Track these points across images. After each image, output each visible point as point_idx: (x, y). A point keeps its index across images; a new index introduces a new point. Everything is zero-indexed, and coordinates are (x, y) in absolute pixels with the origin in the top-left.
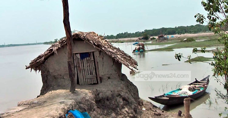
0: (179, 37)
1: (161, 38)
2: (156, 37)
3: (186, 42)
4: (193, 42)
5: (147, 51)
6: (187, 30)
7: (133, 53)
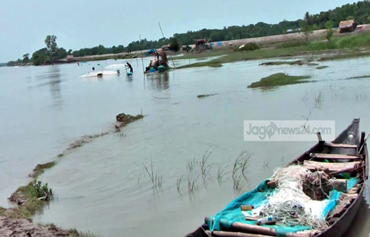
0: (231, 45)
1: (201, 47)
2: (193, 46)
3: (244, 51)
4: (256, 51)
5: (173, 68)
6: (243, 34)
7: (145, 73)
